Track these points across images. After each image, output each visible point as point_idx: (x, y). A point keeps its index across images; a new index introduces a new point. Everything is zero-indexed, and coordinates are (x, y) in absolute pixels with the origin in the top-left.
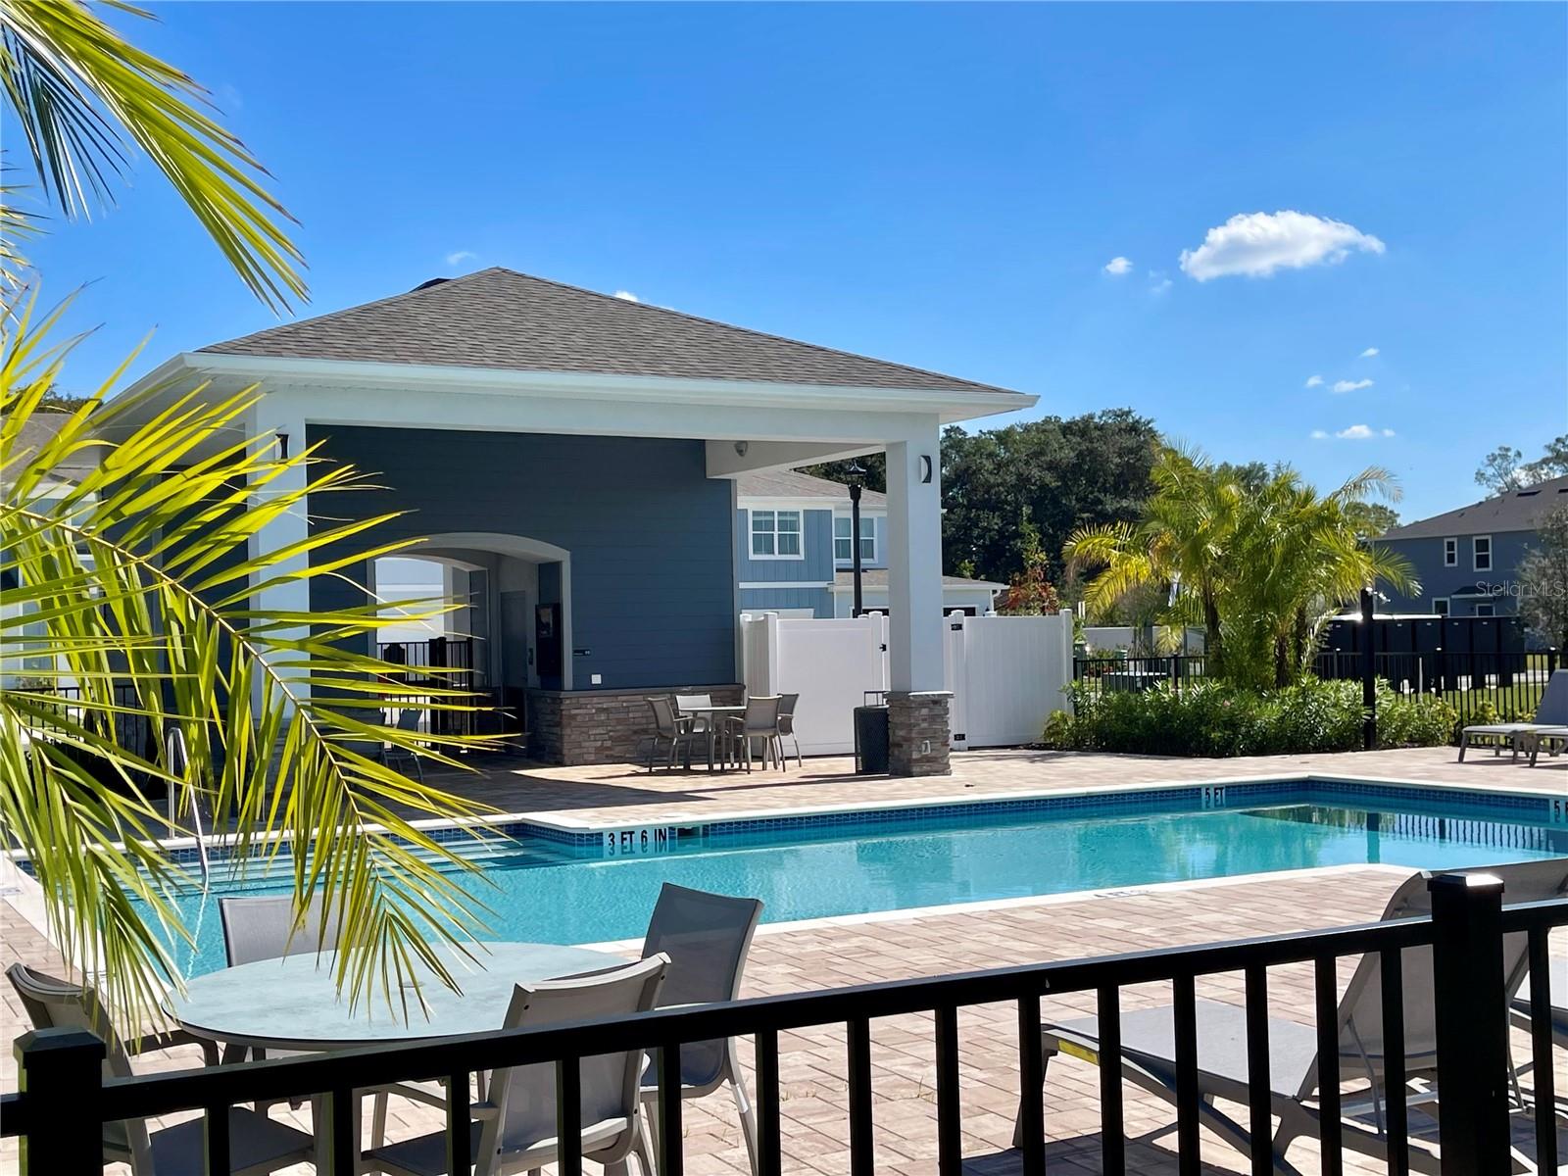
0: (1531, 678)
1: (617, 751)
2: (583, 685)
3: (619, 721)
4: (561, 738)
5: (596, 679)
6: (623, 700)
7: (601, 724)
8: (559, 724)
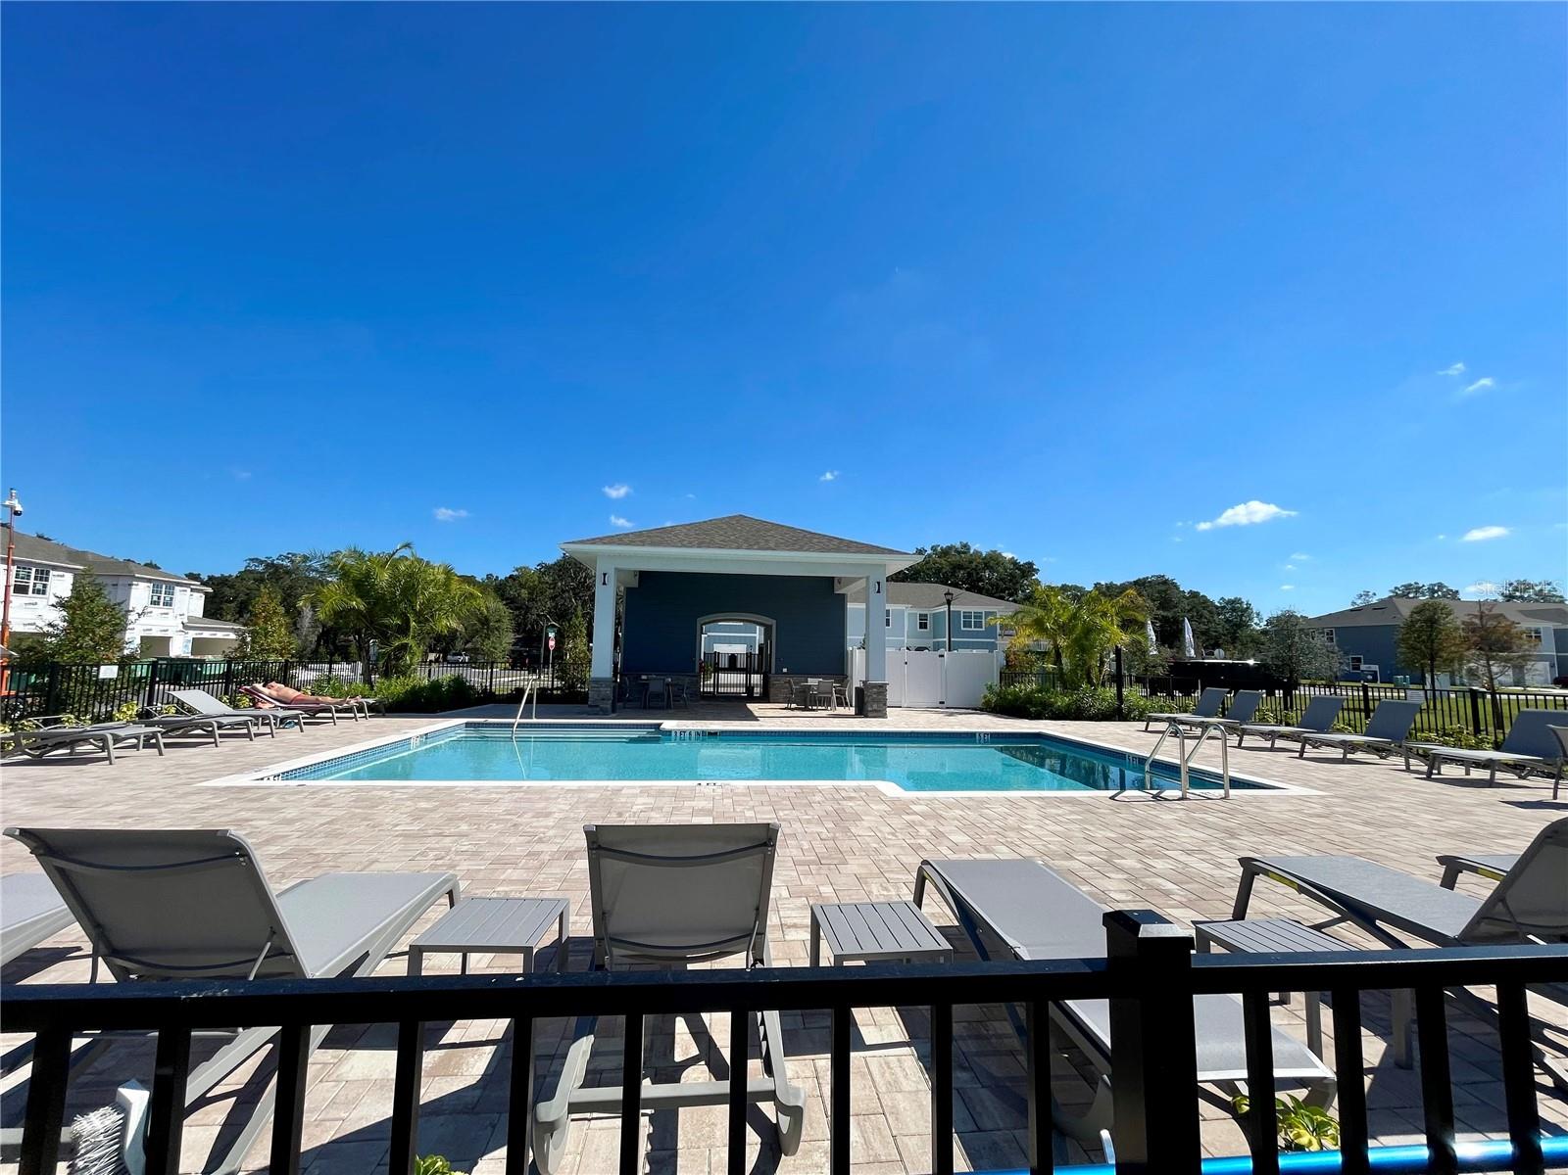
0: (1302, 693)
2: (779, 672)
4: (769, 692)
5: (785, 670)
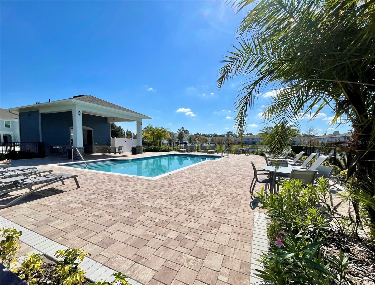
1: (98, 152)
2: (95, 144)
3: (99, 149)
4: (92, 150)
5: (96, 144)
6: (99, 146)
7: (97, 149)
8: (92, 149)
